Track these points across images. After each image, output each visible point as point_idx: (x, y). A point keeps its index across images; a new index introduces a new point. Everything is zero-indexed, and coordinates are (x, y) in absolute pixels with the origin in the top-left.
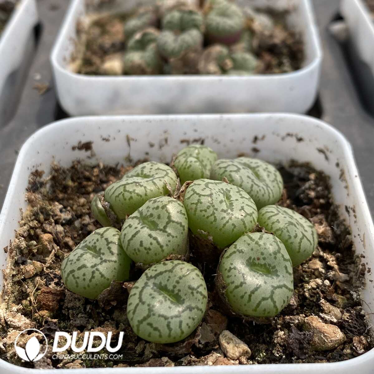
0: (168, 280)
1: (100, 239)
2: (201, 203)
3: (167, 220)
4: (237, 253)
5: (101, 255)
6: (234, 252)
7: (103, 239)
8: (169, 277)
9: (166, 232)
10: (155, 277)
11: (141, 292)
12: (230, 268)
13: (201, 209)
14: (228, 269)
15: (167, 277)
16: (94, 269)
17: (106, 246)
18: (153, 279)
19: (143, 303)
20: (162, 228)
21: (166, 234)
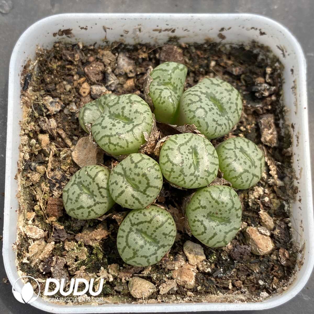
0: (147, 229)
1: (92, 183)
2: (174, 172)
3: (146, 186)
4: (201, 208)
5: (94, 197)
6: (199, 208)
7: (95, 183)
8: (148, 227)
9: (146, 194)
10: (138, 224)
11: (127, 236)
12: (195, 220)
13: (174, 176)
14: (193, 220)
15: (147, 226)
16: (90, 209)
17: (97, 190)
18: (136, 226)
19: (129, 247)
20: (142, 190)
21: (146, 196)
